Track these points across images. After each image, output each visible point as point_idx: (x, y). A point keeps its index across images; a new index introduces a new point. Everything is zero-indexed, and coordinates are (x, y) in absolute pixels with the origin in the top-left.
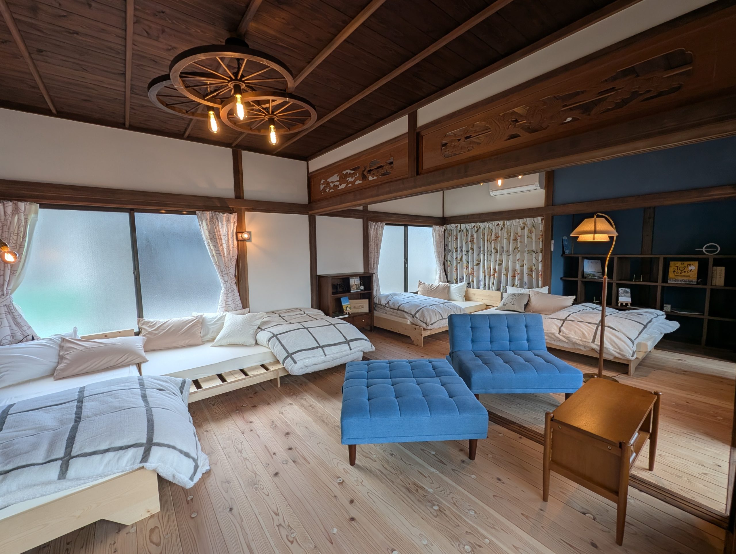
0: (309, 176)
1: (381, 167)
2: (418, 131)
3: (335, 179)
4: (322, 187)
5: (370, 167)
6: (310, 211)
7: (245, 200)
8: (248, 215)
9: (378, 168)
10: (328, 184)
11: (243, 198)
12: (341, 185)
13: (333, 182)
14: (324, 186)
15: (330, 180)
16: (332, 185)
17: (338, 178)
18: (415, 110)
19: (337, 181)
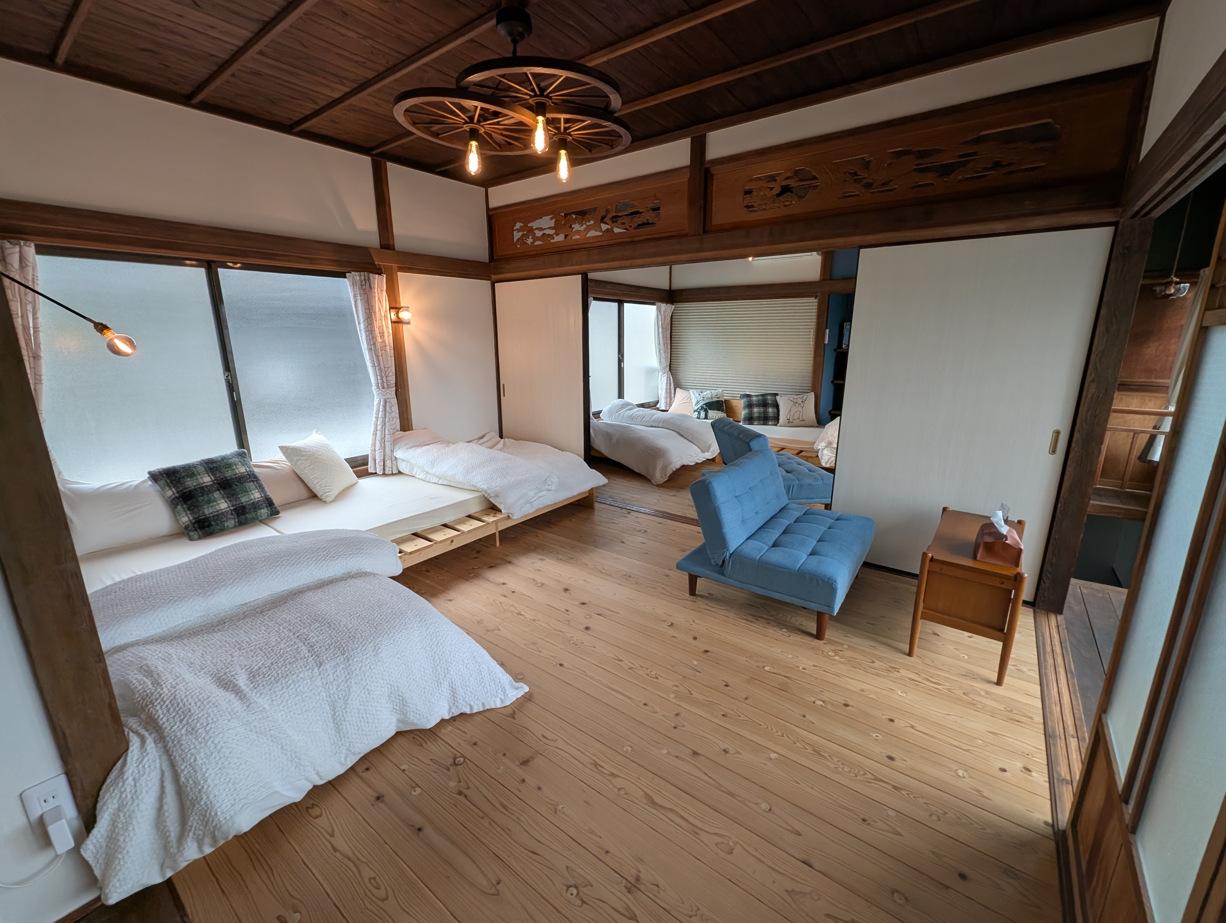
0: (490, 213)
1: (638, 213)
2: (706, 166)
3: (546, 223)
4: (517, 235)
5: (617, 210)
6: (495, 274)
7: (398, 252)
8: (402, 277)
9: (632, 214)
10: (531, 231)
11: (394, 249)
12: (557, 234)
13: (541, 229)
14: (521, 233)
15: (534, 224)
16: (538, 234)
17: (552, 223)
18: (703, 133)
19: (550, 228)
